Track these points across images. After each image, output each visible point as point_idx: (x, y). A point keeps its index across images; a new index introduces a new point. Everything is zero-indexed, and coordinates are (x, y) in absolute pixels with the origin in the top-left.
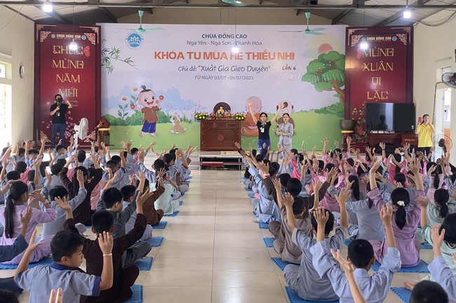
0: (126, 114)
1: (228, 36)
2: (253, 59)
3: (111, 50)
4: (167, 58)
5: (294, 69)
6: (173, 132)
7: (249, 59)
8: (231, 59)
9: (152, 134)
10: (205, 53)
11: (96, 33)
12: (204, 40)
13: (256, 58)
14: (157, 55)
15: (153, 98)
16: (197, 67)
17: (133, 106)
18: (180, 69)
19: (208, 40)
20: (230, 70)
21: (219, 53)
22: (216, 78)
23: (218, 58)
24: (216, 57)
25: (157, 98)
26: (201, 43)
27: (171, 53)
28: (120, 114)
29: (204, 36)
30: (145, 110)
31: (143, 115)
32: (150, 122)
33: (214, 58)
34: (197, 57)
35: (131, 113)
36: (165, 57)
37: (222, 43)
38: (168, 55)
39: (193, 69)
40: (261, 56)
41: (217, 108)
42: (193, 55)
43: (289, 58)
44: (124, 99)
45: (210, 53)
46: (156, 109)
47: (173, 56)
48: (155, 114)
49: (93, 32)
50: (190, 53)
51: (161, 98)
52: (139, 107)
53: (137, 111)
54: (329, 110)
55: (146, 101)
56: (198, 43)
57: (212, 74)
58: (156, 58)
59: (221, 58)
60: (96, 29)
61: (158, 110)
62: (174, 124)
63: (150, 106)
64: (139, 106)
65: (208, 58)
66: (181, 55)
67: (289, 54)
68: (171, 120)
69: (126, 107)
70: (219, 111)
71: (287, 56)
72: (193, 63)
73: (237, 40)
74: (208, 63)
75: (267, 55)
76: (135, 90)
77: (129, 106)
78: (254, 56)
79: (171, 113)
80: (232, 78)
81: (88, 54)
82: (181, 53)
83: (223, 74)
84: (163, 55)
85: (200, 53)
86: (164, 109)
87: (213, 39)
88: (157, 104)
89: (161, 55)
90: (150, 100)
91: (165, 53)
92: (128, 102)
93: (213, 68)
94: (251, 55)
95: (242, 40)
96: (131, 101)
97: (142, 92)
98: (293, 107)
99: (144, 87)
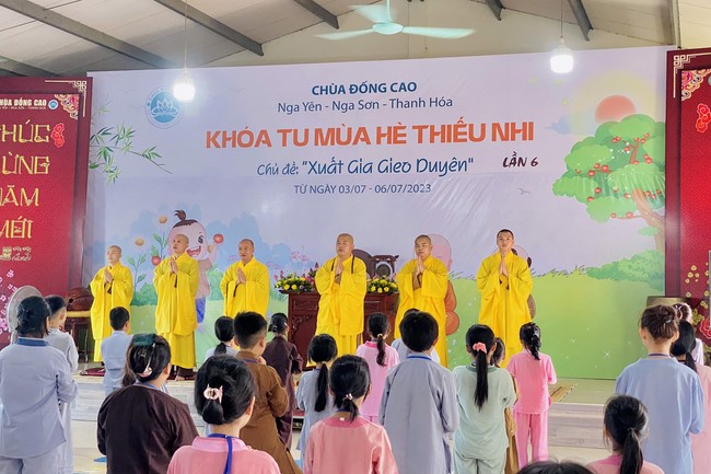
0: (141, 279)
1: (374, 88)
2: (432, 141)
3: (114, 132)
4: (234, 146)
5: (534, 163)
7: (420, 141)
8: (379, 142)
10: (318, 131)
11: (81, 95)
12: (316, 100)
13: (438, 138)
14: (211, 140)
15: (201, 241)
16: (299, 164)
17: (156, 259)
18: (263, 170)
19: (326, 99)
20: (375, 169)
21: (350, 130)
22: (342, 189)
23: (348, 142)
24: (344, 138)
25: (209, 241)
26: (310, 107)
27: (242, 133)
29: (317, 91)
33: (340, 143)
34: (301, 139)
36: (229, 143)
37: (357, 106)
38: (236, 139)
39: (290, 170)
40: (450, 134)
42: (290, 136)
43: (519, 136)
44: (140, 243)
45: (331, 131)
46: (207, 265)
47: (245, 139)
48: (204, 277)
49: (75, 91)
50: (285, 132)
54: (626, 270)
56: (302, 107)
57: (334, 179)
58: (208, 146)
59: (355, 143)
60: (81, 86)
61: (212, 268)
65: (324, 143)
66: (264, 137)
67: (519, 126)
69: (143, 260)
71: (515, 131)
72: (292, 154)
73: (394, 95)
74: (323, 154)
75: (467, 129)
76: (163, 221)
77: (149, 259)
78: (433, 134)
80: (381, 189)
81: (60, 142)
82: (264, 132)
83: (360, 179)
84: (225, 139)
85: (307, 131)
87: (338, 98)
89: (219, 140)
90: (193, 244)
91: (229, 135)
92: (146, 249)
93: (336, 167)
94: (426, 133)
95: (404, 96)
96: (153, 248)
97: (176, 225)
98: (529, 261)
99: (181, 214)
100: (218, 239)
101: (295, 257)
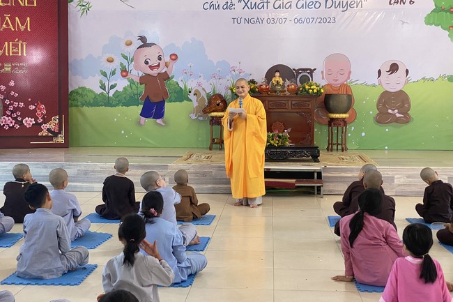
0: (113, 87)
5: (411, 2)
6: (194, 117)
9: (158, 121)
15: (160, 59)
16: (235, 2)
17: (125, 72)
18: (207, 6)
20: (294, 6)
22: (269, 21)
25: (167, 59)
28: (103, 87)
30: (145, 79)
31: (142, 88)
32: (154, 99)
35: (122, 84)
39: (229, 6)
41: (270, 74)
44: (110, 61)
46: (165, 77)
48: (163, 85)
51: (174, 57)
52: (136, 74)
53: (132, 82)
55: (147, 63)
57: (263, 14)
61: (169, 78)
62: (195, 104)
63: (155, 72)
64: (134, 72)
68: (191, 96)
69: (113, 73)
70: (274, 80)
76: (129, 44)
77: (118, 72)
79: (192, 84)
80: (298, 21)
83: (282, 14)
86: (179, 78)
88: (165, 69)
90: (154, 62)
92: (116, 65)
93: (264, 4)
96: (121, 64)
97: (140, 47)
98: (407, 72)
99: (143, 39)
100: (173, 57)
101: (234, 71)
